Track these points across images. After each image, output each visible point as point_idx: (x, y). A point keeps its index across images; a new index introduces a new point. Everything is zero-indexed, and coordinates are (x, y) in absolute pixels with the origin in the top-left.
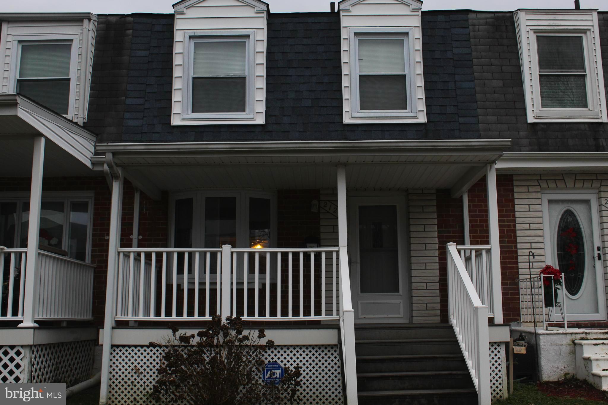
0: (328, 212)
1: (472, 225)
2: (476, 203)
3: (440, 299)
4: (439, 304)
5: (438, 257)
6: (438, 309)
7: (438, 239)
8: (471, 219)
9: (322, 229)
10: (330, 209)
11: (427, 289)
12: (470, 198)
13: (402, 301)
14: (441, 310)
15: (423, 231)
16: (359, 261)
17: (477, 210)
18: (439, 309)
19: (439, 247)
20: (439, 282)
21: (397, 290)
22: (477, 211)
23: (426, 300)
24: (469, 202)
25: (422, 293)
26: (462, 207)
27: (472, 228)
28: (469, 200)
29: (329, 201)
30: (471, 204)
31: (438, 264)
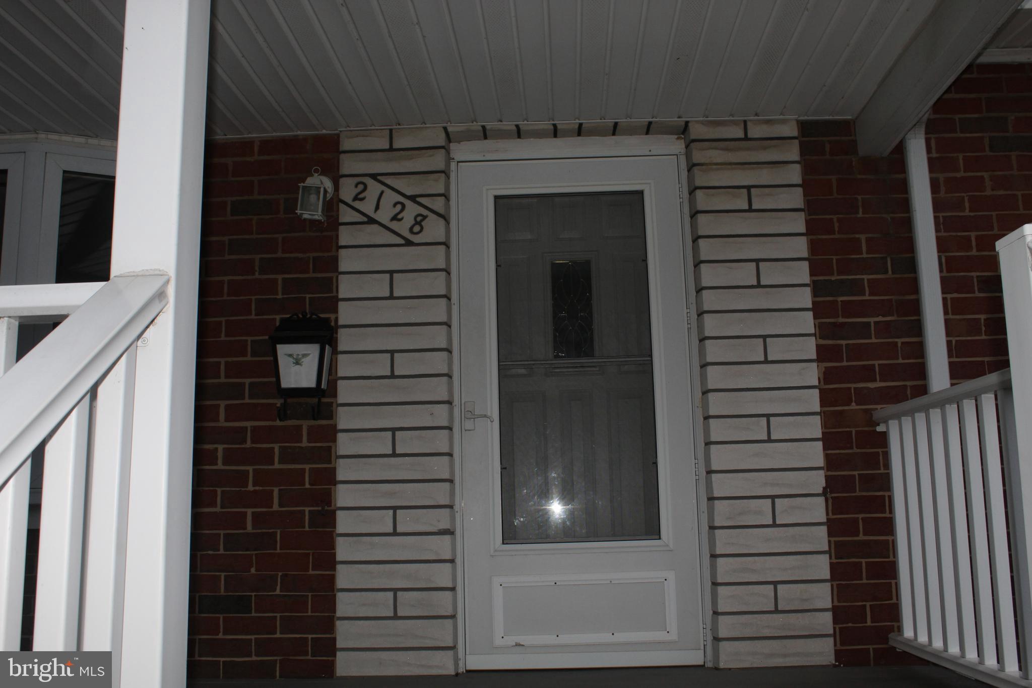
0: (371, 221)
1: (947, 259)
2: (958, 175)
3: (831, 564)
4: (828, 585)
5: (817, 391)
6: (820, 605)
7: (815, 318)
8: (943, 234)
9: (346, 287)
10: (377, 208)
11: (774, 525)
12: (934, 155)
13: (671, 575)
14: (835, 610)
15: (752, 287)
16: (494, 411)
17: (966, 199)
18: (829, 605)
19: (819, 348)
20: (824, 493)
21: (652, 530)
22: (967, 205)
23: (774, 569)
24: (931, 169)
25: (756, 541)
26: (903, 187)
27: (948, 271)
28: (931, 162)
29: (374, 176)
30: (941, 177)
31: (817, 419)
